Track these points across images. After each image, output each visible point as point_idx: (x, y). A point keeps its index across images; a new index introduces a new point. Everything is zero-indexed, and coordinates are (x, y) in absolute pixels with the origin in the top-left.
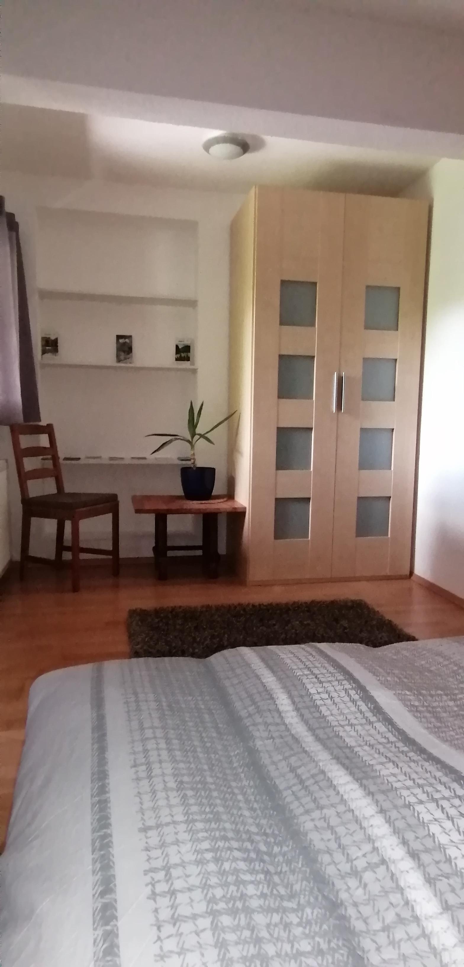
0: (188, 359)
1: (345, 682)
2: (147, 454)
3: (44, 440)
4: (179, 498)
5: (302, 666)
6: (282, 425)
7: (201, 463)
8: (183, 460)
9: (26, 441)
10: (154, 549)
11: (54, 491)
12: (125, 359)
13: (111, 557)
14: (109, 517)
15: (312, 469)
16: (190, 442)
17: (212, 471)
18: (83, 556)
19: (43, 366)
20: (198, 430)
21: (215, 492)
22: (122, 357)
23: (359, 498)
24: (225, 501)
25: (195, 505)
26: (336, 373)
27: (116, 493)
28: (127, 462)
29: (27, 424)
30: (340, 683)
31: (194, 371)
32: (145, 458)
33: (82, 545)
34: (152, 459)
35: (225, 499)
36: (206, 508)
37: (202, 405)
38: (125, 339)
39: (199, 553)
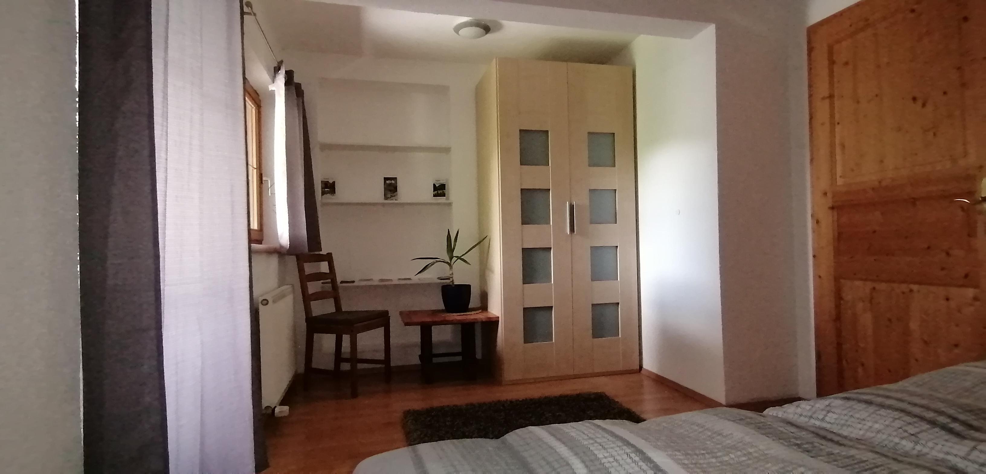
0: (444, 195)
1: (625, 447)
2: (412, 276)
3: (324, 267)
4: (442, 311)
5: (586, 437)
6: (526, 246)
7: (458, 281)
8: (441, 279)
9: (309, 269)
10: (421, 357)
11: (333, 310)
12: (392, 196)
13: (383, 366)
14: (381, 331)
15: (552, 283)
16: (449, 264)
17: (468, 287)
18: (360, 366)
19: (324, 205)
20: (455, 254)
21: (471, 305)
22: (389, 196)
23: (593, 305)
24: (480, 312)
25: (456, 316)
26: (568, 202)
27: (386, 309)
28: (396, 282)
29: (312, 253)
30: (621, 449)
31: (450, 204)
32: (410, 279)
33: (359, 356)
34: (416, 279)
35: (481, 311)
36: (462, 318)
37: (458, 232)
38: (391, 180)
39: (459, 358)
